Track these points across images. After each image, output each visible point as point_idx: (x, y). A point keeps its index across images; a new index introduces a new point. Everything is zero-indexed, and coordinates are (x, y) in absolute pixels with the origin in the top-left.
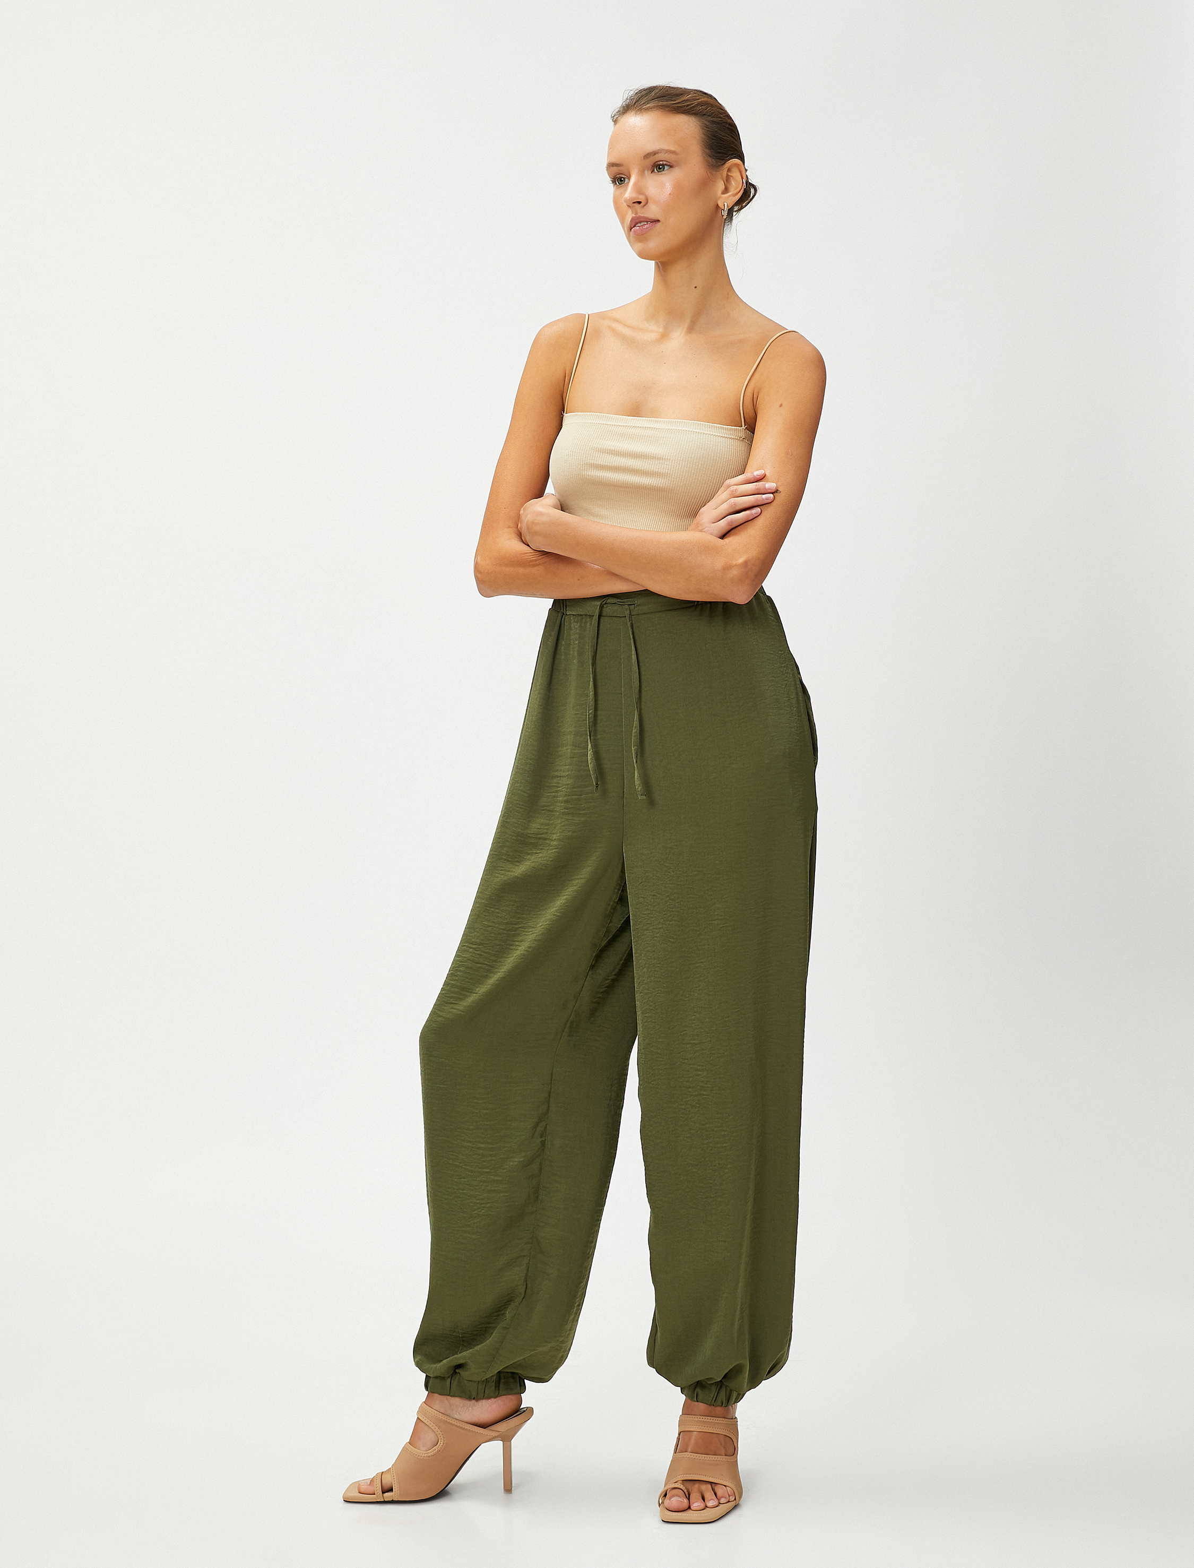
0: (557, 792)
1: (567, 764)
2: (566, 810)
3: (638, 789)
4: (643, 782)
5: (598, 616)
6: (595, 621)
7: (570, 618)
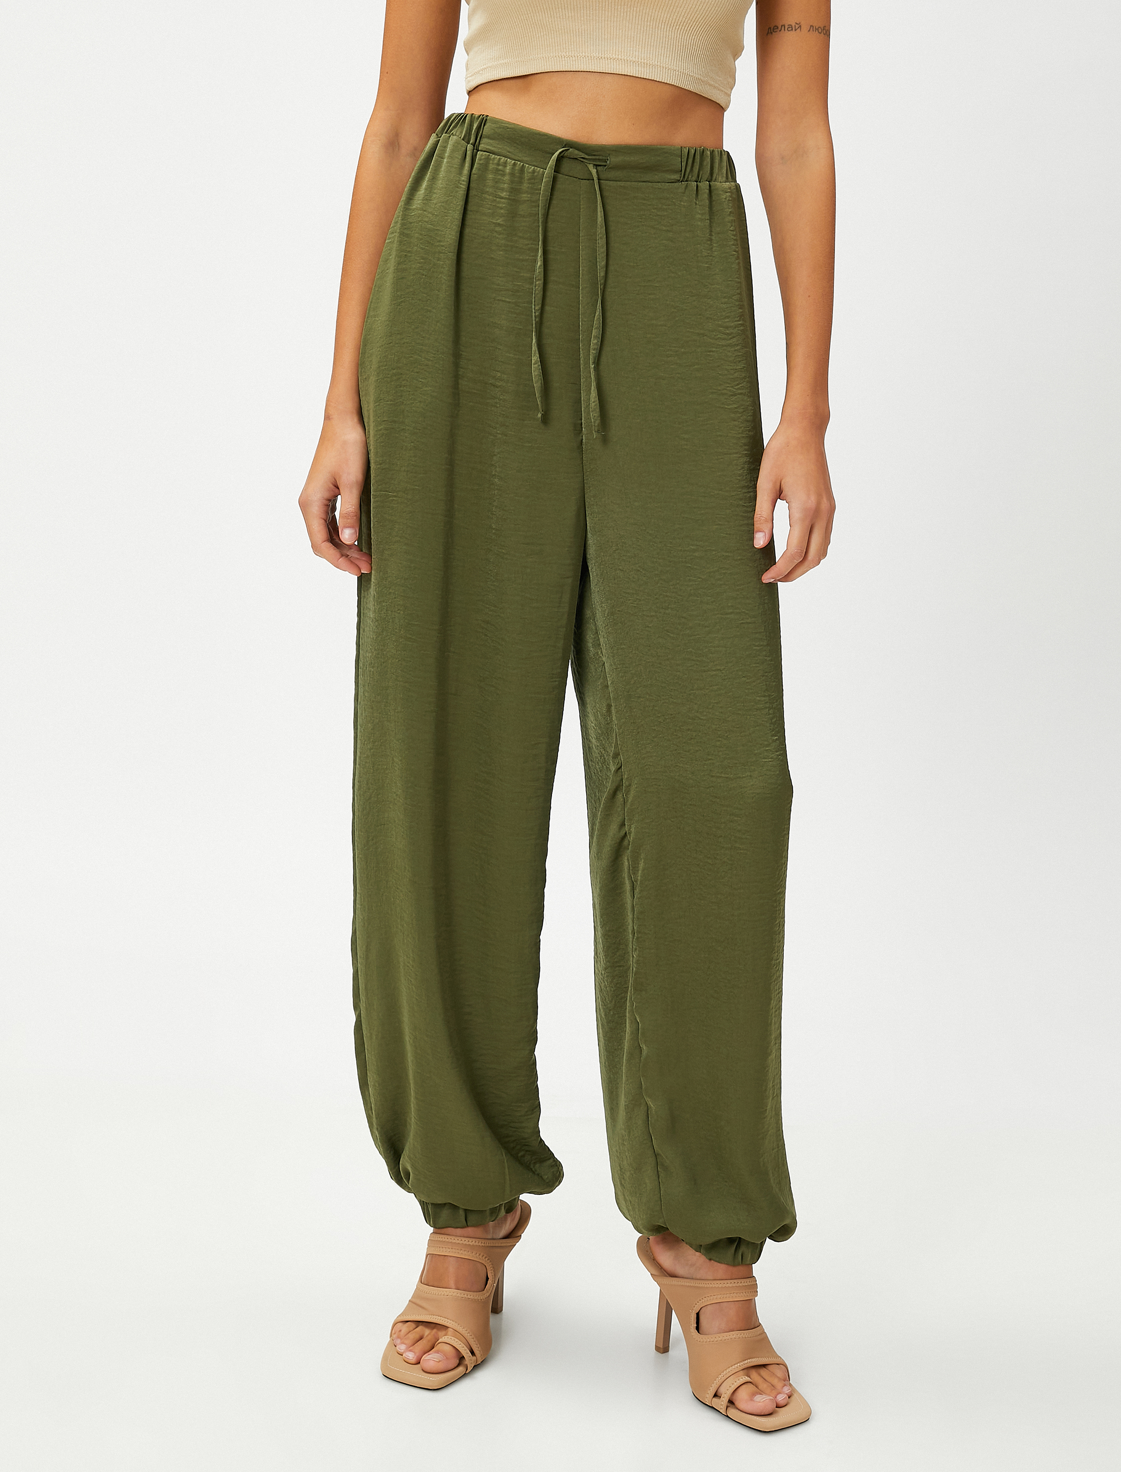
3: (594, 422)
4: (599, 413)
5: (553, 171)
6: (549, 177)
7: (489, 155)
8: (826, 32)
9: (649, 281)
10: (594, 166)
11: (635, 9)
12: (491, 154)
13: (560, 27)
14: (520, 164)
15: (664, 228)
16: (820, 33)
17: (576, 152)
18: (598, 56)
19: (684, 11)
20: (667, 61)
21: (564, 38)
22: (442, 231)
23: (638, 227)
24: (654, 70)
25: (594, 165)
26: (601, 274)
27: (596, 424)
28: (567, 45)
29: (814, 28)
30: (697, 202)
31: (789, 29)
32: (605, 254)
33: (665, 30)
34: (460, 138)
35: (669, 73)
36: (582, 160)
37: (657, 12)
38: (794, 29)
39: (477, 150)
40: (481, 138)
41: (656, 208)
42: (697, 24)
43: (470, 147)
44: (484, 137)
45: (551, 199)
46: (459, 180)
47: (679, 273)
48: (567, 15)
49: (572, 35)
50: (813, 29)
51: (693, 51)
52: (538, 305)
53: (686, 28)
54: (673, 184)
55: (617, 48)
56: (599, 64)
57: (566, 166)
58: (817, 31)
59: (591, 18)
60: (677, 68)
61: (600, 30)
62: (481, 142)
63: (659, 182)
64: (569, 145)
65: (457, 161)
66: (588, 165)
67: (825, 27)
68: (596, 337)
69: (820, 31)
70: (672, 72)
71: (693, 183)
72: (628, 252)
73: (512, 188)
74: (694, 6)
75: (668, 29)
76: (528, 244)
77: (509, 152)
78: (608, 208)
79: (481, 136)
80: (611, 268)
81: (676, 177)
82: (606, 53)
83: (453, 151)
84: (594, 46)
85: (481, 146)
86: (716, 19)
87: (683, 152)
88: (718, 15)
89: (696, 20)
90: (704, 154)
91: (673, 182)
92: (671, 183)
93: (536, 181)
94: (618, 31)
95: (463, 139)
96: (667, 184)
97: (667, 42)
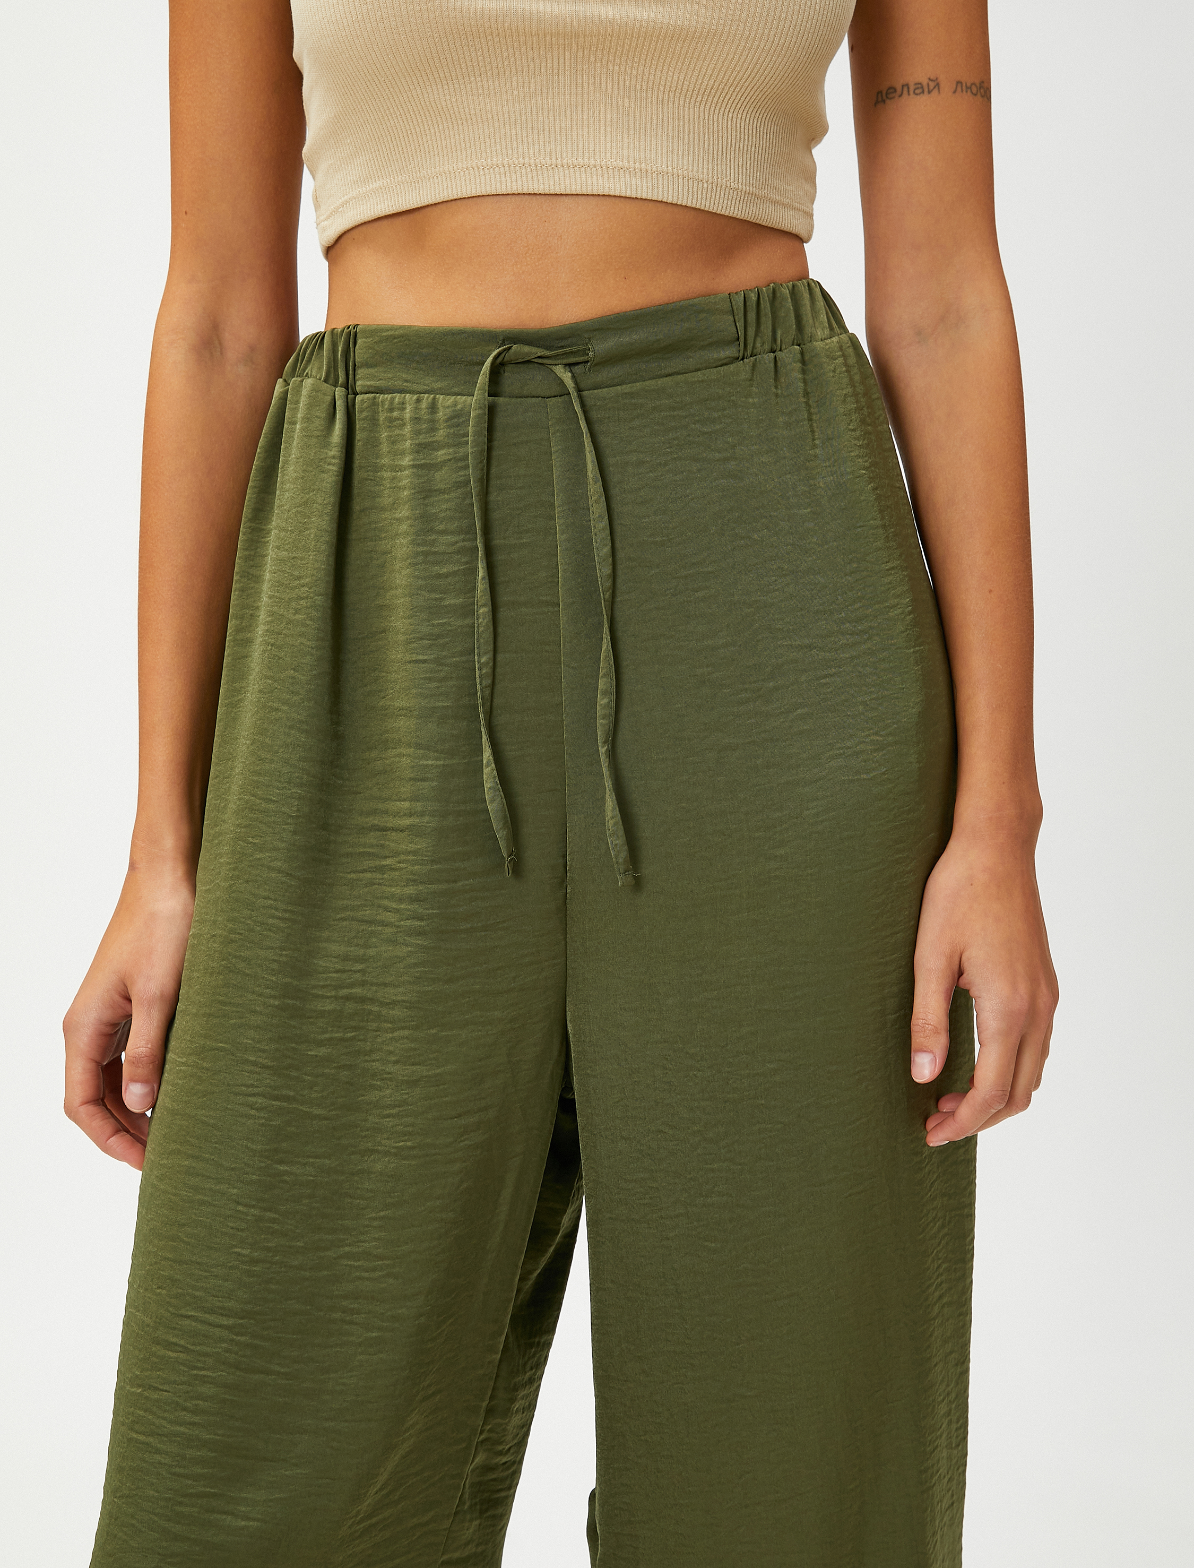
0: (381, 869)
1: (404, 796)
2: (419, 923)
3: (616, 857)
4: (625, 838)
5: (486, 394)
6: (480, 408)
7: (375, 398)
8: (985, 92)
9: (693, 564)
10: (565, 367)
11: (617, 68)
12: (378, 395)
13: (473, 112)
14: (428, 397)
15: (717, 455)
16: (975, 95)
17: (526, 349)
18: (549, 163)
19: (712, 66)
20: (685, 162)
21: (481, 131)
22: (302, 559)
23: (666, 464)
24: (660, 182)
25: (566, 365)
26: (603, 571)
27: (621, 860)
28: (488, 144)
29: (964, 85)
30: (779, 392)
31: (917, 91)
32: (608, 532)
33: (676, 105)
34: (320, 379)
35: (691, 186)
36: (540, 361)
37: (658, 73)
38: (926, 90)
39: (354, 394)
40: (354, 370)
41: (698, 421)
42: (737, 89)
43: (339, 392)
44: (358, 367)
45: (490, 449)
46: (326, 458)
47: (756, 536)
48: (486, 87)
49: (496, 124)
50: (962, 87)
51: (734, 141)
52: (486, 653)
53: (715, 100)
54: (726, 367)
55: (586, 144)
56: (551, 178)
57: (510, 379)
58: (969, 91)
59: (532, 90)
60: (706, 177)
61: (551, 113)
62: (357, 377)
63: (698, 370)
64: (510, 338)
65: (318, 424)
66: (554, 367)
67: (983, 82)
68: (605, 693)
69: (974, 90)
70: (696, 185)
71: (765, 356)
72: (649, 517)
73: (420, 445)
74: (730, 57)
75: (682, 103)
76: (457, 542)
77: (406, 381)
78: (604, 440)
79: (355, 365)
80: (620, 555)
81: (730, 352)
82: (564, 155)
83: (310, 406)
84: (542, 143)
85: (359, 383)
86: (773, 79)
87: (734, 303)
88: (778, 72)
89: (736, 83)
90: (778, 295)
91: (726, 364)
92: (721, 366)
93: (461, 420)
94: (585, 113)
95: (326, 381)
96: (715, 370)
97: (681, 129)
